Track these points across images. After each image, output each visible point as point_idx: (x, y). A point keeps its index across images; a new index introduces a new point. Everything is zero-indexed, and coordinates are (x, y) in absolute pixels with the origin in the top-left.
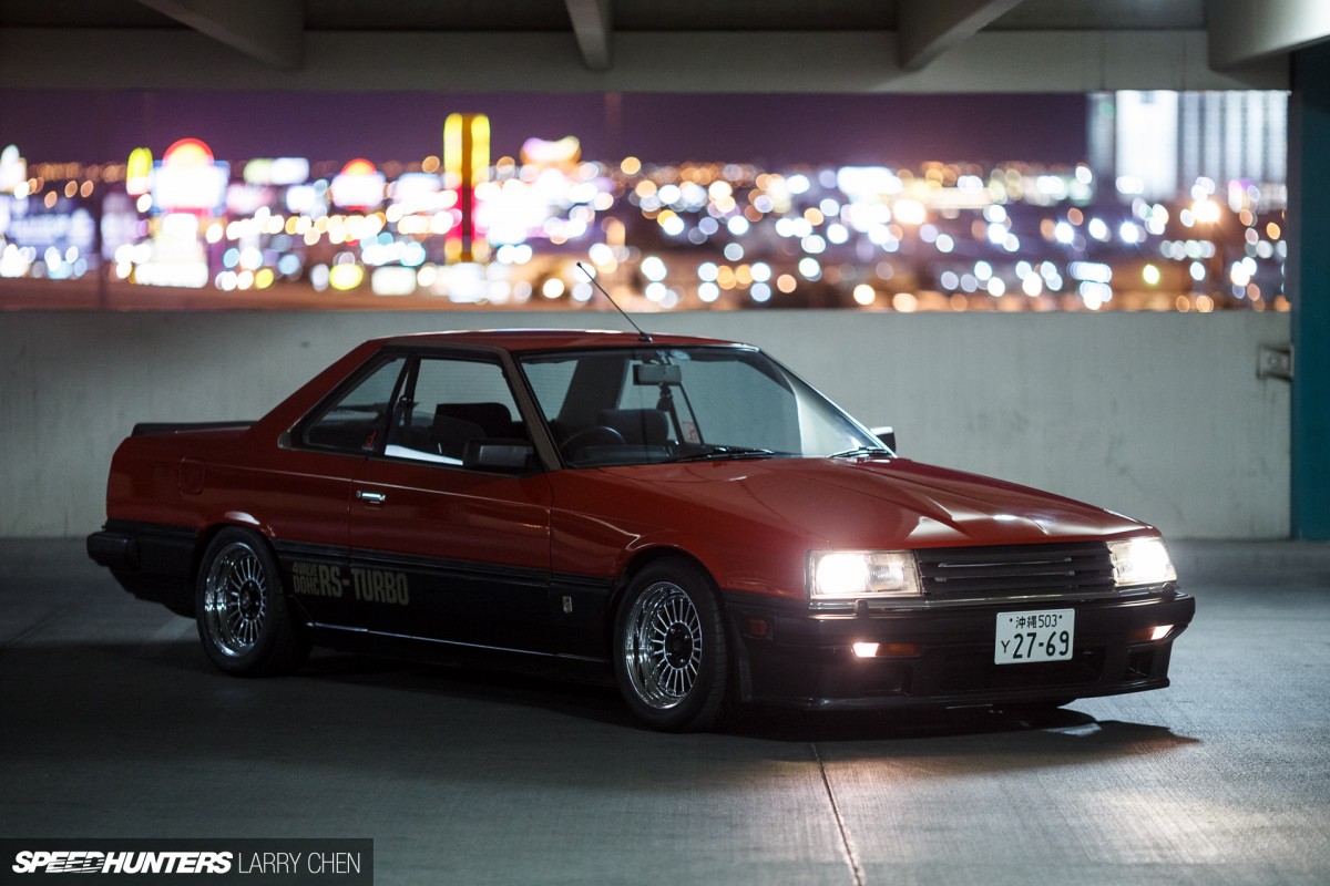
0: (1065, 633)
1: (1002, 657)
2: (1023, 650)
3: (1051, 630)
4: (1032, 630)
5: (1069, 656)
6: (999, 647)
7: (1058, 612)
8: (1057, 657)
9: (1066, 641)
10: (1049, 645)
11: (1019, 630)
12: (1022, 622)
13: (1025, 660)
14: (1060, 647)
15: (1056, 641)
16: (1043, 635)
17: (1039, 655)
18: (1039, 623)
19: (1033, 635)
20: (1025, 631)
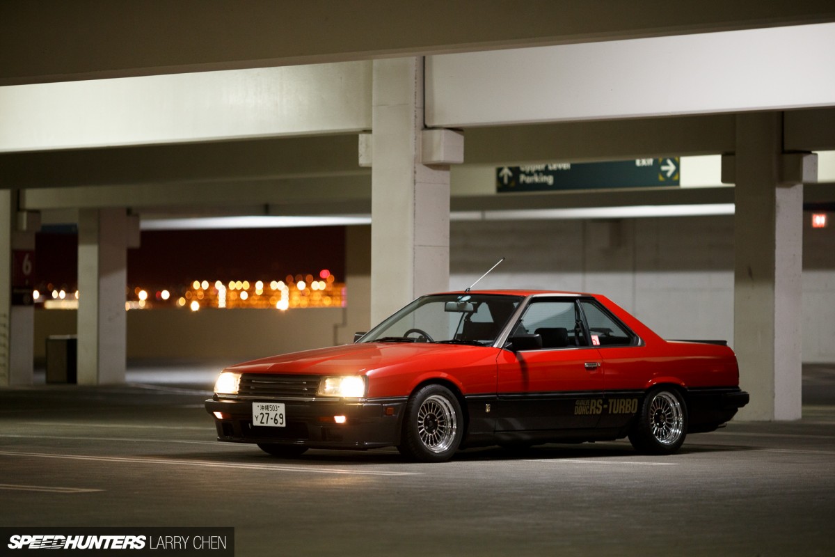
0: (281, 414)
1: (256, 423)
2: (264, 420)
3: (275, 412)
4: (268, 412)
5: (284, 425)
6: (254, 419)
7: (278, 404)
8: (278, 425)
9: (282, 418)
10: (275, 420)
11: (262, 411)
12: (263, 407)
13: (265, 425)
14: (280, 421)
15: (278, 417)
16: (272, 414)
17: (271, 424)
18: (270, 409)
19: (268, 414)
20: (264, 411)
